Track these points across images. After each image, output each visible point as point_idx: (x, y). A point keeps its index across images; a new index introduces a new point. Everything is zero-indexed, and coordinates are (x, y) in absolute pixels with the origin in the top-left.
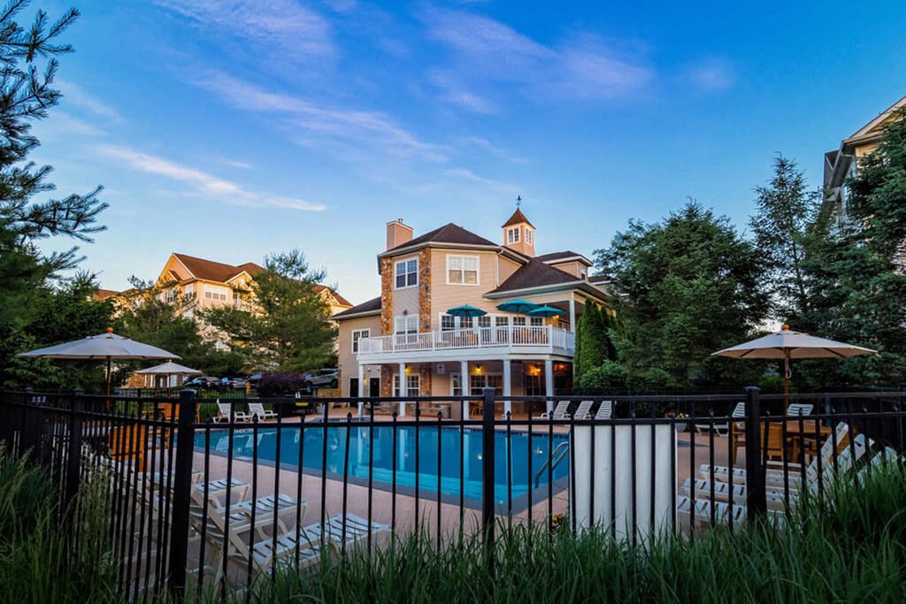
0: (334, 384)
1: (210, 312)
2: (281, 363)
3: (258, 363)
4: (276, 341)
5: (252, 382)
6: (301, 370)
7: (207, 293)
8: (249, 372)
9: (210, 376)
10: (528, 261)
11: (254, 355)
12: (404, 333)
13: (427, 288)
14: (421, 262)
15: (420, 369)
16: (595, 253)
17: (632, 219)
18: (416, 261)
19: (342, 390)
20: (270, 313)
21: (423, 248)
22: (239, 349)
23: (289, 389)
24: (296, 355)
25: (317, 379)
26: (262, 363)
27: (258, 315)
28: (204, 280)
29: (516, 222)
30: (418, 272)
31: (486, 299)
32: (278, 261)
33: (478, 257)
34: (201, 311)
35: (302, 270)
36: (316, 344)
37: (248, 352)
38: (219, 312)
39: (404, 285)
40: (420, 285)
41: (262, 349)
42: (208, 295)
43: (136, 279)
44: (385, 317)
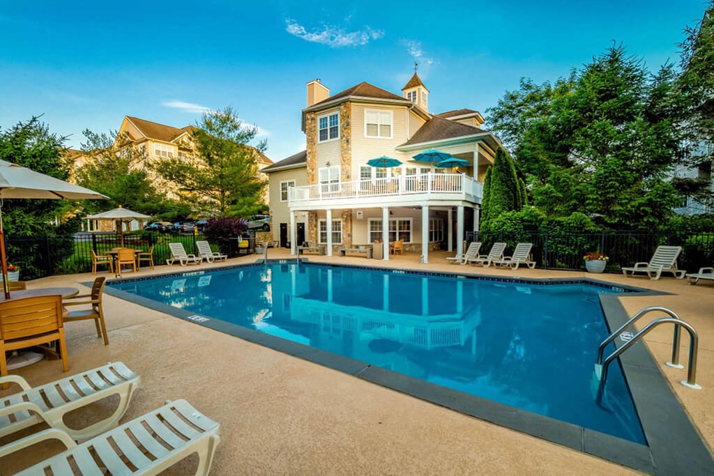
0: (266, 228)
1: (159, 164)
2: (222, 210)
3: (203, 210)
4: (217, 190)
5: (199, 226)
6: (239, 216)
7: (156, 151)
8: (196, 218)
9: (164, 221)
10: (431, 118)
11: (199, 203)
12: (327, 182)
13: (348, 141)
14: (343, 116)
15: (342, 216)
16: (487, 111)
17: (523, 78)
18: (337, 115)
19: (274, 233)
20: (210, 165)
21: (344, 102)
22: (186, 199)
23: (233, 233)
24: (234, 202)
25: (252, 224)
26: (205, 210)
27: (200, 167)
28: (154, 140)
29: (414, 86)
30: (339, 126)
31: (398, 152)
32: (214, 118)
33: (391, 112)
34: (151, 163)
35: (236, 127)
36: (250, 193)
37: (193, 200)
38: (166, 164)
39: (327, 139)
40: (342, 138)
41: (206, 198)
42: (158, 152)
43: (90, 132)
44: (311, 168)
